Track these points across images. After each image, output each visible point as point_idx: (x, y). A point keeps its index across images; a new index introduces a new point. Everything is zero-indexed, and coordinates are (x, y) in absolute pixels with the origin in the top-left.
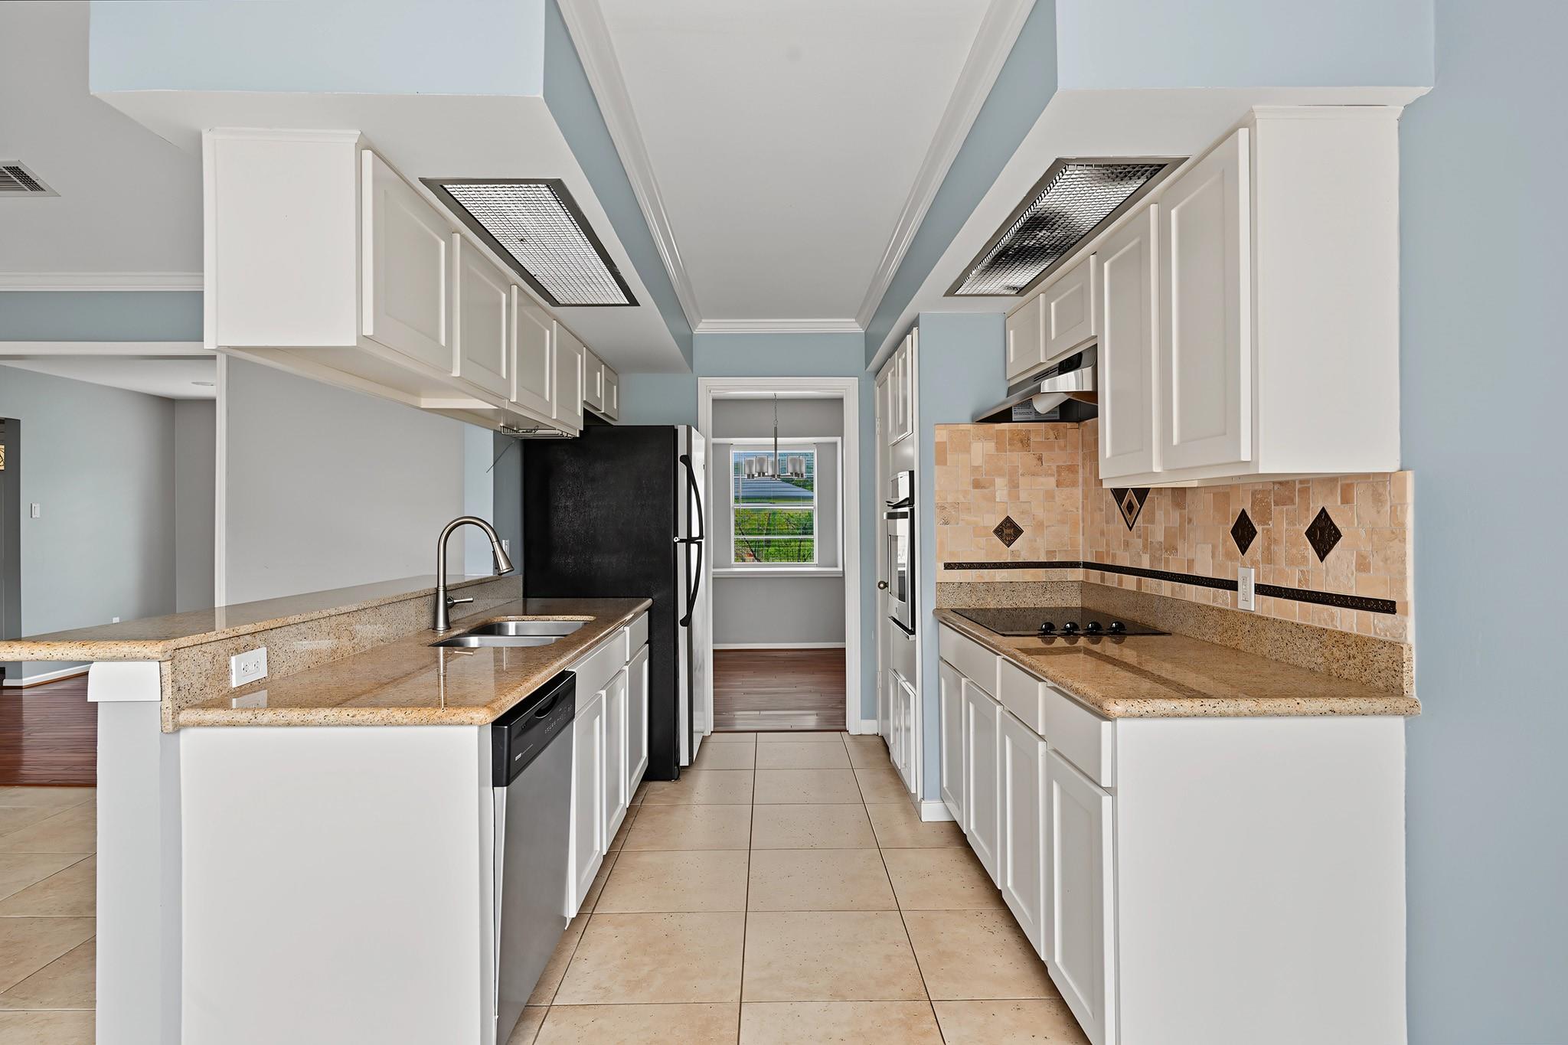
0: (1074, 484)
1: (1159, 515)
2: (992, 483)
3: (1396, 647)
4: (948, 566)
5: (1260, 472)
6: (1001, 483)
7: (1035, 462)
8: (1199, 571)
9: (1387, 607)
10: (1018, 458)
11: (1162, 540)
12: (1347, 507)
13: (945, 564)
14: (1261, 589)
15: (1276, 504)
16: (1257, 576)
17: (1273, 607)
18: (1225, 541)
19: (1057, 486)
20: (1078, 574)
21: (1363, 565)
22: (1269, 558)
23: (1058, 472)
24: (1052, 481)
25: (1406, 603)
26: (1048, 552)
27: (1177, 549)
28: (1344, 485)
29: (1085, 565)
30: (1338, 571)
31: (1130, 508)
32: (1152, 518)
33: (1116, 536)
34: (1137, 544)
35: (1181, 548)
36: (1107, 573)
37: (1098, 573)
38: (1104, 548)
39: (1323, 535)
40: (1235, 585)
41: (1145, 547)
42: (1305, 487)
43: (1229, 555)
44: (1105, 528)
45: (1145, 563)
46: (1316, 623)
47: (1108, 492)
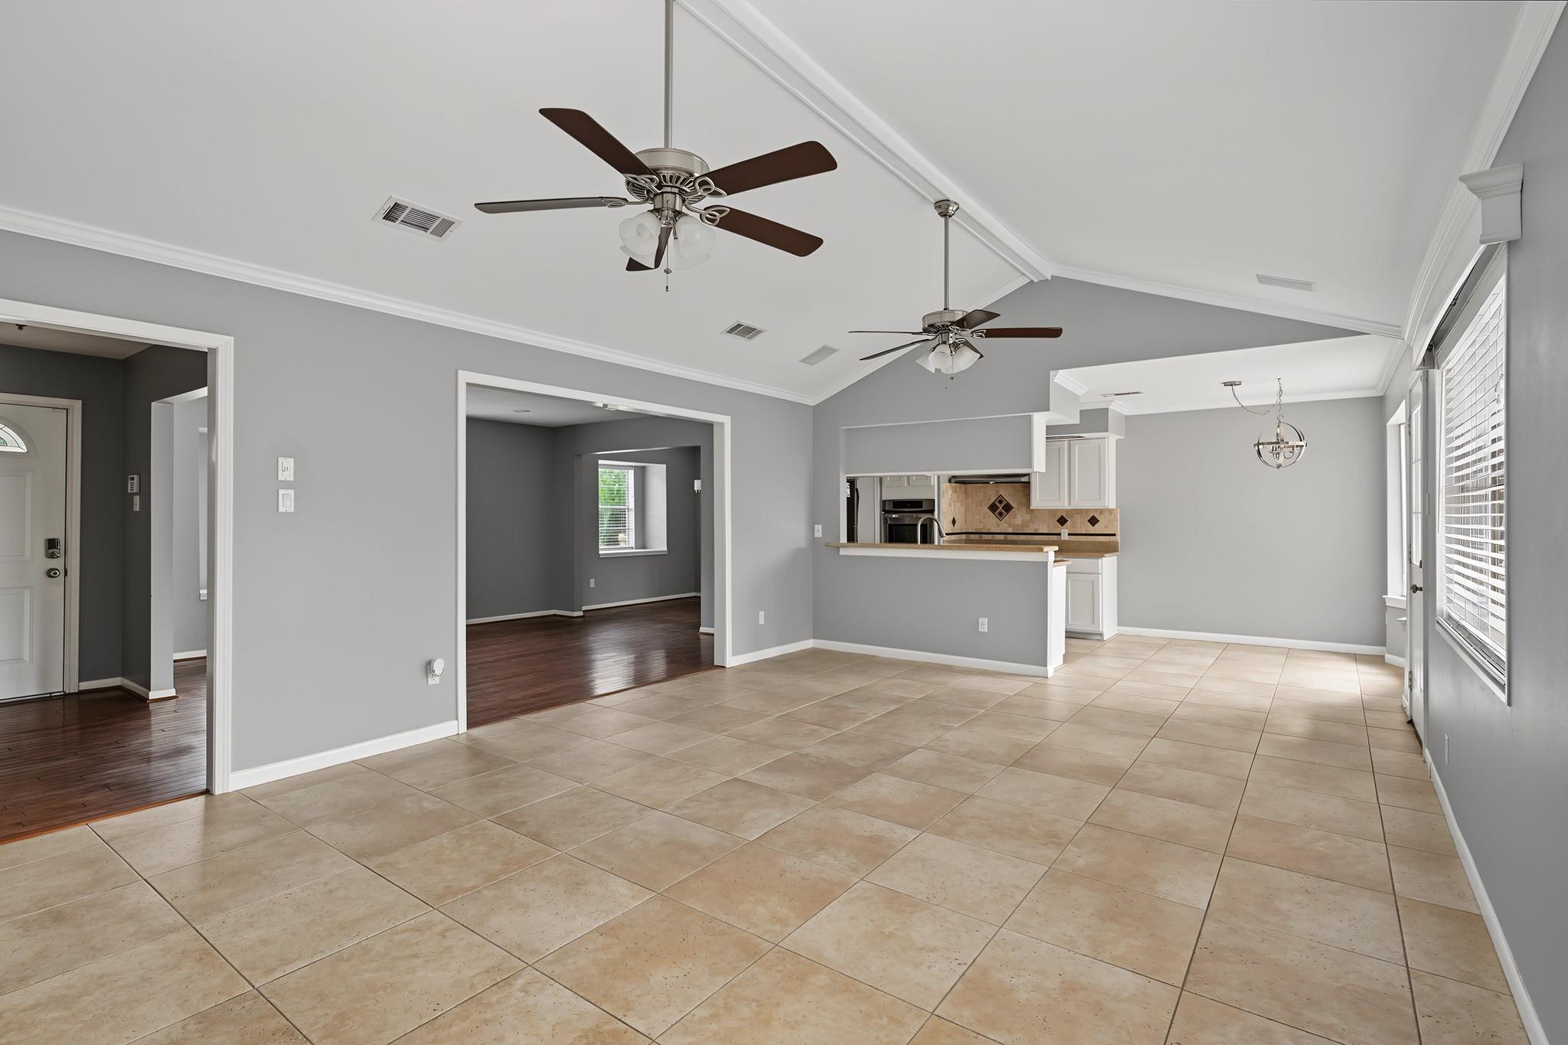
1: (1019, 516)
2: (952, 503)
3: (1117, 542)
4: (946, 534)
5: (1106, 508)
6: (954, 503)
7: (958, 497)
8: (1041, 531)
9: (1114, 535)
10: (955, 496)
12: (1101, 515)
14: (1069, 534)
15: (1077, 514)
16: (1068, 531)
17: (1073, 538)
18: (1054, 523)
19: (961, 506)
20: (964, 537)
21: (1106, 527)
22: (1073, 526)
23: (961, 501)
24: (960, 504)
26: (960, 529)
27: (1029, 526)
28: (1101, 511)
29: (966, 533)
30: (1097, 529)
31: (1001, 514)
32: (1015, 517)
33: (992, 523)
34: (1005, 525)
35: (1031, 525)
36: (983, 535)
37: (978, 536)
38: (982, 527)
39: (1093, 521)
40: (1060, 534)
41: (1010, 526)
42: (1087, 511)
43: (1057, 527)
44: (984, 520)
45: (1011, 530)
46: (1091, 540)
47: (985, 509)
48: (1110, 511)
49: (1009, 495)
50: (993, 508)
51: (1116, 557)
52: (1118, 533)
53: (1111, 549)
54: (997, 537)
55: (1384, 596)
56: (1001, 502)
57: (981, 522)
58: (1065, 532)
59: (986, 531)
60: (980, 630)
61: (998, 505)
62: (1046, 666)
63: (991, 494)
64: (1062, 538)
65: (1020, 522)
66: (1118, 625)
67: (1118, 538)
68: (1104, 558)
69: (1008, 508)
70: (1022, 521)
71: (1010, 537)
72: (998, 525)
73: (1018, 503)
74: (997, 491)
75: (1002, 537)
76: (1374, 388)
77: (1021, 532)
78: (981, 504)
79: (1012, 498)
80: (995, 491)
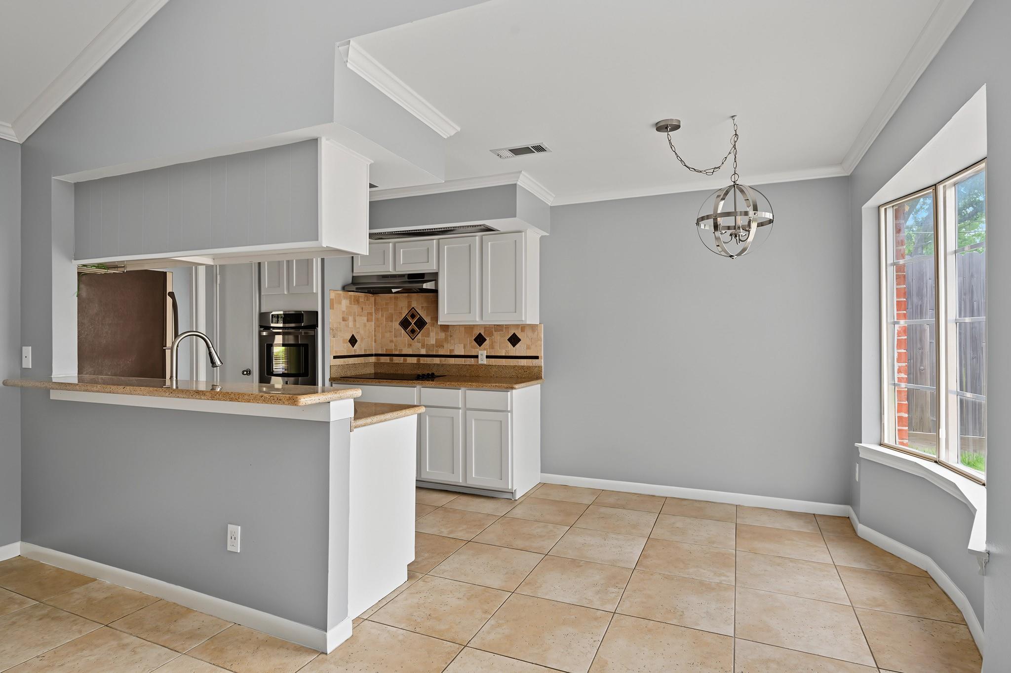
0: (371, 321)
1: (432, 334)
2: (348, 319)
3: (540, 367)
4: (335, 357)
5: (527, 323)
6: (351, 318)
7: (361, 310)
8: (457, 353)
9: (537, 358)
10: (356, 308)
11: (434, 343)
12: (523, 333)
13: (334, 356)
14: (488, 357)
15: (495, 331)
16: (487, 353)
17: (493, 362)
18: (470, 343)
19: (367, 321)
20: (372, 359)
21: (528, 347)
22: (492, 346)
23: (368, 315)
24: (365, 319)
25: (542, 357)
26: (365, 350)
27: (443, 347)
28: (523, 327)
29: (376, 355)
30: (520, 349)
31: (413, 331)
32: (428, 335)
33: (402, 342)
34: (418, 345)
35: (446, 345)
37: (388, 358)
38: (393, 348)
39: (514, 340)
40: (477, 357)
41: (423, 346)
42: (508, 327)
43: (473, 347)
44: (394, 339)
45: (423, 352)
46: (512, 364)
47: (396, 325)
48: (533, 327)
49: (422, 307)
50: (405, 324)
51: (539, 386)
52: (542, 354)
53: (531, 376)
54: (411, 361)
55: (857, 444)
56: (413, 316)
57: (391, 341)
58: (482, 353)
59: (397, 353)
60: (229, 548)
61: (411, 320)
62: (325, 629)
63: (403, 307)
64: (480, 362)
65: (434, 341)
66: (541, 472)
67: (541, 362)
68: (514, 391)
69: (421, 324)
70: (436, 341)
71: (422, 361)
72: (410, 345)
73: (431, 318)
74: (409, 303)
75: (414, 360)
76: (840, 163)
77: (434, 353)
78: (390, 319)
79: (425, 312)
80: (408, 302)
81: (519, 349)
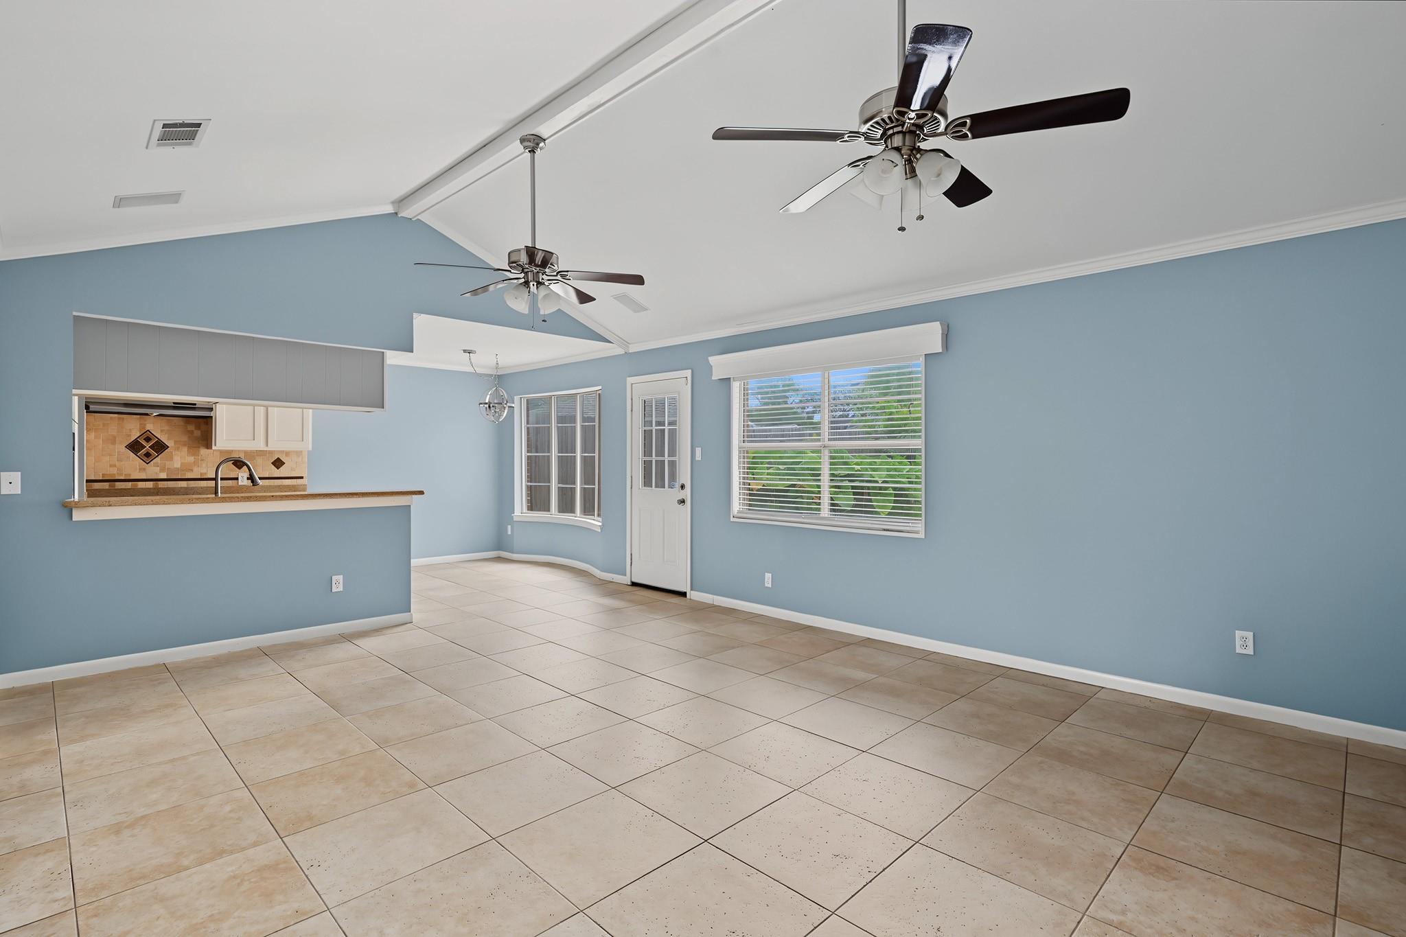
1: (176, 458)
5: (292, 449)
9: (302, 478)
12: (287, 457)
14: (248, 478)
15: (257, 456)
21: (293, 469)
25: (306, 477)
27: (192, 470)
28: (287, 454)
31: (148, 455)
32: (171, 459)
33: (132, 466)
34: (154, 469)
35: (195, 469)
36: (117, 483)
37: (107, 483)
38: (115, 472)
39: (278, 463)
40: (237, 479)
41: (162, 470)
42: (271, 453)
43: (232, 470)
44: (117, 463)
45: (163, 476)
46: (276, 484)
47: (121, 448)
48: (298, 453)
49: (162, 431)
50: (134, 447)
54: (141, 485)
56: (148, 440)
57: (113, 466)
58: (243, 475)
59: (122, 478)
61: (144, 443)
63: (133, 429)
64: (240, 483)
65: (179, 466)
67: (305, 481)
69: (160, 447)
70: (182, 464)
71: (161, 484)
72: (143, 470)
73: (175, 442)
74: (143, 426)
75: (150, 485)
77: (179, 477)
78: (113, 441)
79: (167, 435)
80: (140, 424)
81: (283, 472)
